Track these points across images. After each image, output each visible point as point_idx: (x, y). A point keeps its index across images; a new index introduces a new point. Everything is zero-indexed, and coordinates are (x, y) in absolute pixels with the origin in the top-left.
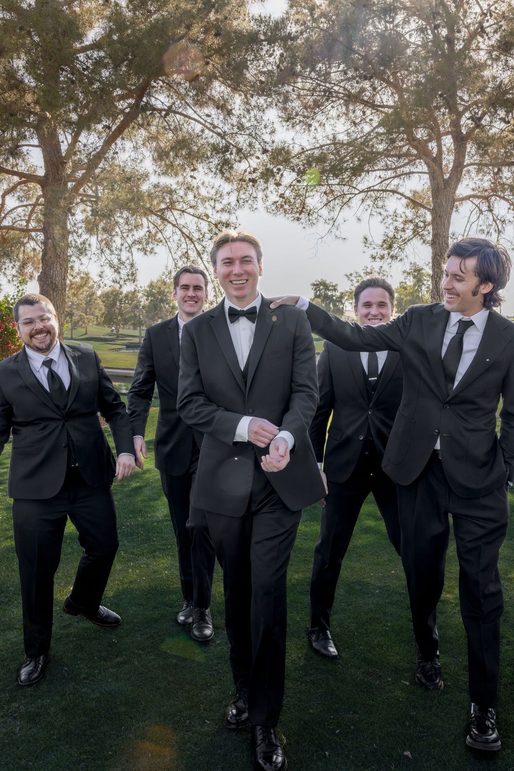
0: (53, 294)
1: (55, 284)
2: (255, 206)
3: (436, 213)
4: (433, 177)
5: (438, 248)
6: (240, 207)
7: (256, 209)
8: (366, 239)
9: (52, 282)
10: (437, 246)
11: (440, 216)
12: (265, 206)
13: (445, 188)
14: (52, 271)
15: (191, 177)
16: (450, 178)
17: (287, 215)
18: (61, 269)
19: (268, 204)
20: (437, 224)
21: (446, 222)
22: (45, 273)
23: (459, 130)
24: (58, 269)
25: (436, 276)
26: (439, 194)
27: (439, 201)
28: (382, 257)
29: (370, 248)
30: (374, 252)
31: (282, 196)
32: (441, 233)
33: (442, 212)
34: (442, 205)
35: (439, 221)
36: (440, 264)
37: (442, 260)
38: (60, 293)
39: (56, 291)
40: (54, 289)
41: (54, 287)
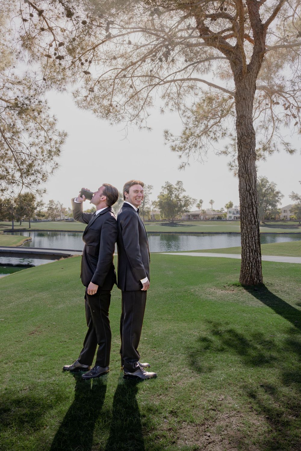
3: (240, 96)
4: (235, 63)
8: (167, 132)
10: (243, 127)
11: (244, 99)
12: (76, 100)
13: (248, 71)
16: (251, 63)
17: (97, 114)
19: (78, 98)
20: (242, 106)
21: (250, 104)
23: (258, 19)
25: (244, 156)
26: (243, 78)
27: (243, 84)
28: (181, 149)
29: (171, 140)
30: (173, 144)
31: (92, 90)
32: (246, 115)
33: (246, 95)
34: (246, 88)
35: (244, 103)
36: (247, 144)
37: (249, 141)
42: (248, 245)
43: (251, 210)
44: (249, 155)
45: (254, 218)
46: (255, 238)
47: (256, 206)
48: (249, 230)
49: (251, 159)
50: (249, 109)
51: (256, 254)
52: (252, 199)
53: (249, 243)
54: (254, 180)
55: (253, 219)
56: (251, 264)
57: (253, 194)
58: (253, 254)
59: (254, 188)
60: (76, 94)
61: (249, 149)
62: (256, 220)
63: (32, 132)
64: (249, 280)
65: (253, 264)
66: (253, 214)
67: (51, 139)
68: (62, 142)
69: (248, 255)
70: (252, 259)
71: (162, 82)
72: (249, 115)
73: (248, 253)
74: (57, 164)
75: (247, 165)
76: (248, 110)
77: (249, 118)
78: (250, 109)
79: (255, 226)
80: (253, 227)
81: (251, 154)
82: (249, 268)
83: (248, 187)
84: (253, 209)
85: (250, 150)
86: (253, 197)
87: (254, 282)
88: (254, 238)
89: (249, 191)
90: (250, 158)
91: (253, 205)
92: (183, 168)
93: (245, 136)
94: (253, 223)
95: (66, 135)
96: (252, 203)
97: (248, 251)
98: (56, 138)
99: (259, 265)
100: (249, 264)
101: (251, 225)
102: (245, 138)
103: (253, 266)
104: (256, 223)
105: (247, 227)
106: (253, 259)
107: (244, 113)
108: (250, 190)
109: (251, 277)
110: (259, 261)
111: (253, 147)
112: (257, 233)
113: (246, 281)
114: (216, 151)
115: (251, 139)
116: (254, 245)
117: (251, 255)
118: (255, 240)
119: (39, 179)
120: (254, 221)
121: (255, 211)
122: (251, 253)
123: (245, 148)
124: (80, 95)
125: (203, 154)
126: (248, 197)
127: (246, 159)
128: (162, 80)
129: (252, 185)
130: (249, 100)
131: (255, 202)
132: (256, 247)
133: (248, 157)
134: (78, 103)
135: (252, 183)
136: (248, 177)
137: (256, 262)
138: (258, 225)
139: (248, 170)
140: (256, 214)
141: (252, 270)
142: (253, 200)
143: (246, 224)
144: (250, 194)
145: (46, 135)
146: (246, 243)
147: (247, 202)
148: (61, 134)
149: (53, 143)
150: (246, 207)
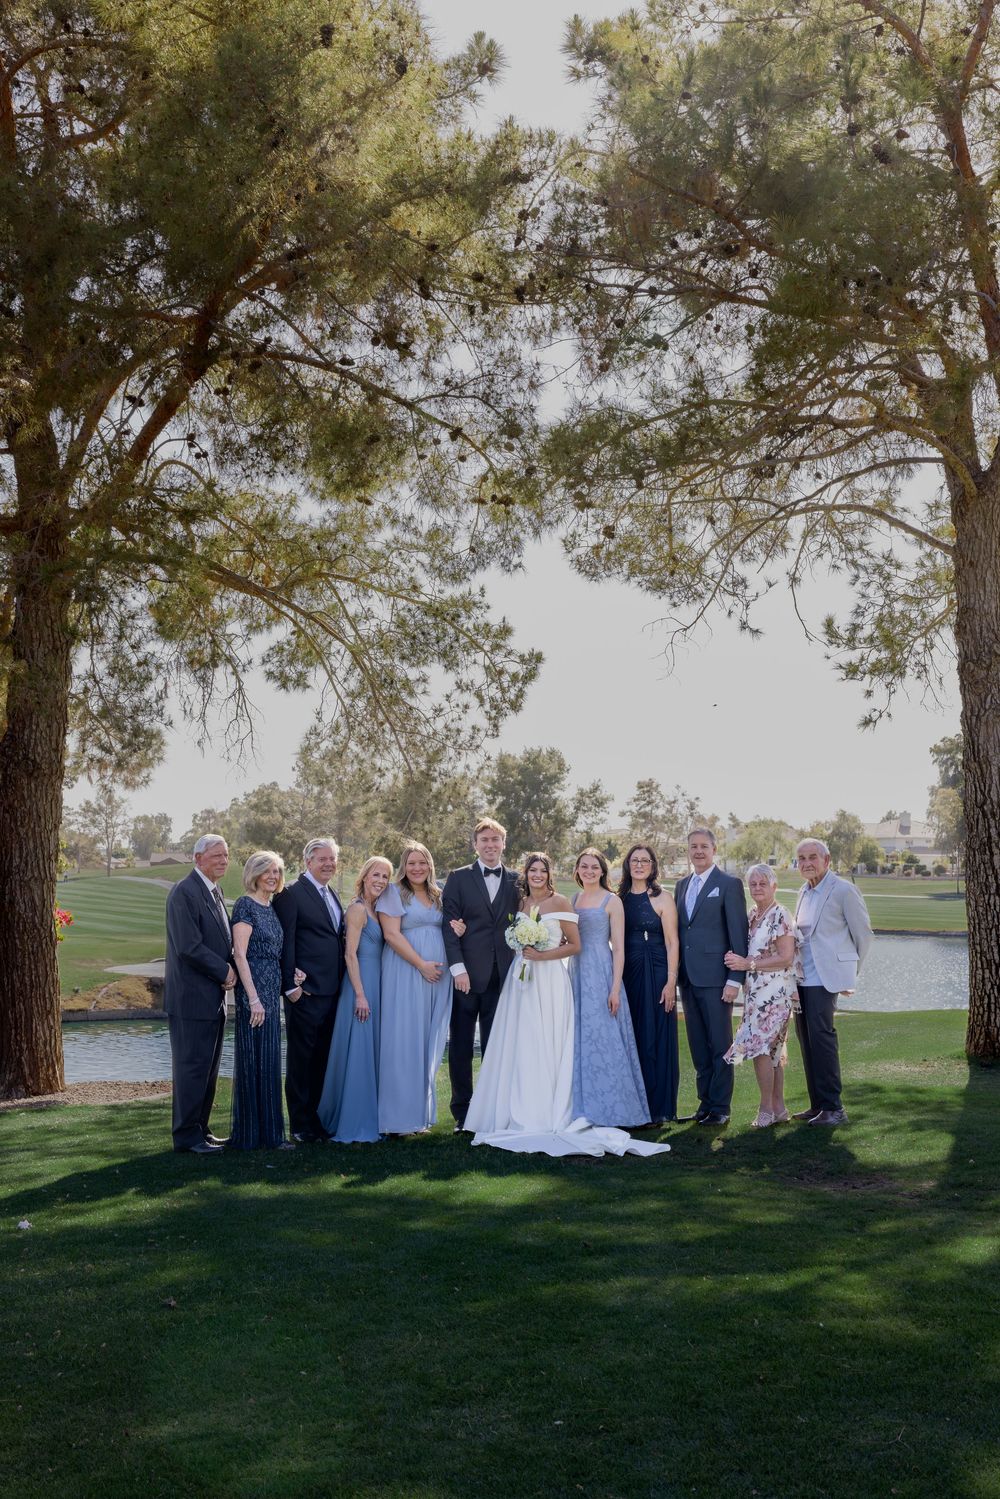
0: (29, 784)
1: (34, 761)
2: (515, 560)
3: (961, 556)
4: (953, 468)
5: (972, 643)
6: (482, 564)
7: (519, 565)
9: (26, 757)
10: (968, 637)
11: (971, 563)
12: (571, 556)
13: (982, 493)
14: (26, 732)
15: (360, 500)
16: (992, 468)
17: (636, 578)
18: (49, 726)
19: (577, 551)
20: (966, 583)
21: (989, 577)
22: (12, 737)
24: (43, 725)
25: (969, 714)
26: (968, 510)
27: (968, 526)
31: (609, 532)
32: (977, 606)
33: (977, 554)
34: (976, 536)
35: (972, 574)
36: (977, 683)
37: (983, 673)
38: (45, 782)
39: (36, 778)
40: (32, 774)
41: (31, 768)
42: (978, 948)
43: (987, 857)
44: (983, 712)
45: (996, 878)
46: (997, 930)
48: (981, 909)
49: (986, 723)
50: (985, 591)
52: (989, 827)
53: (980, 944)
54: (996, 778)
55: (991, 879)
56: (986, 1001)
57: (994, 815)
58: (991, 972)
59: (994, 798)
60: (569, 544)
61: (983, 695)
64: (982, 1042)
65: (993, 1001)
66: (993, 868)
67: (500, 672)
68: (530, 676)
69: (979, 977)
70: (989, 986)
71: (782, 514)
72: (986, 607)
73: (980, 971)
75: (979, 737)
76: (982, 592)
77: (988, 613)
78: (988, 589)
79: (997, 898)
80: (992, 901)
81: (986, 710)
82: (981, 1010)
83: (980, 797)
84: (992, 854)
85: (986, 698)
86: (992, 822)
87: (993, 1049)
88: (994, 931)
89: (981, 807)
90: (984, 719)
91: (993, 845)
92: (871, 725)
93: (972, 661)
94: (993, 891)
95: (538, 659)
96: (990, 837)
97: (979, 966)
98: (513, 667)
100: (982, 999)
101: (987, 897)
102: (973, 666)
103: (993, 1006)
105: (976, 902)
106: (992, 988)
107: (973, 599)
108: (984, 803)
109: (988, 1034)
111: (995, 691)
113: (976, 1046)
115: (988, 668)
117: (987, 975)
118: (997, 936)
120: (994, 884)
121: (997, 859)
122: (987, 971)
123: (973, 693)
124: (583, 544)
125: (935, 685)
126: (981, 823)
127: (974, 720)
128: (782, 509)
129: (990, 790)
130: (985, 566)
131: (999, 835)
133: (978, 717)
134: (579, 563)
135: (990, 786)
136: (979, 771)
139: (979, 752)
141: (989, 1017)
142: (993, 832)
143: (974, 894)
144: (985, 815)
145: (487, 662)
146: (974, 944)
147: (977, 836)
148: (527, 657)
149: (506, 679)
150: (974, 850)
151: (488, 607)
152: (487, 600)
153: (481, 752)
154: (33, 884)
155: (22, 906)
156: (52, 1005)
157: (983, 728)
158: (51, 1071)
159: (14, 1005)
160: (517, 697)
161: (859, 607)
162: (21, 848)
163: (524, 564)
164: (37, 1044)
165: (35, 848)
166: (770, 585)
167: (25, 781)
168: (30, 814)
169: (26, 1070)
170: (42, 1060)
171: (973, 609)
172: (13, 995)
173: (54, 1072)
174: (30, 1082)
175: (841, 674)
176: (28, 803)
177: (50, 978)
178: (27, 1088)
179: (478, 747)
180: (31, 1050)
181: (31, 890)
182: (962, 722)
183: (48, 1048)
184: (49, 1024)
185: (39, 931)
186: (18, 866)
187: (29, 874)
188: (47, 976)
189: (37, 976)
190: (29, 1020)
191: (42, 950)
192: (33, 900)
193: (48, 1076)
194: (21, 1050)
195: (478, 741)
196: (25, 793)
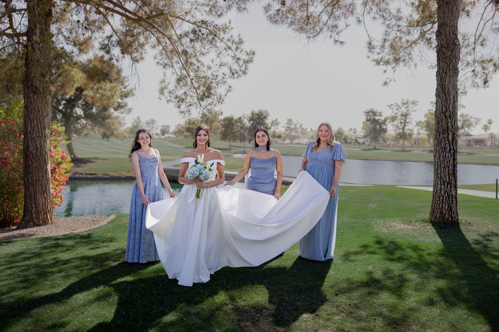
0: (34, 96)
1: (36, 87)
2: (243, 6)
5: (445, 39)
6: (229, 8)
7: (245, 9)
8: (370, 44)
9: (32, 85)
10: (443, 37)
11: (447, 3)
12: (268, 14)
19: (270, 12)
20: (444, 13)
21: (455, 9)
22: (27, 76)
25: (441, 72)
28: (387, 63)
29: (375, 53)
30: (379, 57)
31: (283, 3)
32: (448, 23)
35: (447, 8)
36: (446, 57)
37: (449, 53)
38: (42, 95)
39: (37, 94)
40: (35, 92)
41: (34, 89)
42: (439, 175)
43: (446, 136)
44: (448, 71)
45: (450, 145)
46: (449, 168)
47: (453, 130)
48: (441, 159)
49: (450, 76)
51: (449, 186)
52: (448, 122)
53: (440, 174)
54: (452, 101)
55: (447, 145)
56: (441, 198)
57: (450, 117)
58: (444, 186)
59: (451, 110)
60: (267, 8)
61: (449, 63)
62: (452, 147)
63: (220, 52)
64: (438, 216)
65: (445, 198)
66: (449, 140)
67: (238, 59)
68: (250, 61)
69: (439, 188)
70: (443, 192)
72: (452, 23)
73: (440, 186)
74: (230, 87)
75: (445, 82)
76: (451, 16)
77: (452, 26)
78: (454, 15)
79: (450, 154)
80: (447, 155)
81: (450, 70)
82: (439, 202)
83: (444, 109)
84: (448, 134)
85: (450, 64)
86: (449, 120)
87: (444, 219)
88: (447, 168)
89: (445, 113)
90: (448, 74)
91: (449, 130)
93: (445, 48)
94: (448, 150)
95: (254, 54)
96: (448, 127)
97: (439, 183)
98: (244, 57)
99: (452, 200)
100: (439, 197)
101: (445, 153)
102: (444, 50)
103: (444, 201)
104: (452, 152)
105: (439, 155)
106: (445, 193)
107: (446, 20)
108: (446, 112)
109: (441, 213)
110: (452, 195)
111: (454, 61)
112: (452, 162)
113: (435, 217)
114: (429, 64)
115: (452, 51)
116: (447, 177)
117: (443, 187)
118: (449, 170)
119: (215, 102)
120: (449, 148)
121: (450, 137)
122: (443, 186)
123: (444, 62)
124: (272, 9)
126: (444, 120)
127: (443, 75)
129: (449, 106)
130: (453, 4)
131: (452, 126)
132: (449, 179)
133: (446, 73)
134: (270, 18)
135: (449, 104)
136: (444, 97)
137: (449, 196)
138: (454, 153)
139: (445, 89)
140: (453, 140)
141: (442, 205)
142: (450, 124)
143: (439, 152)
144: (446, 117)
145: (233, 55)
146: (437, 174)
147: (442, 126)
148: (249, 53)
149: (241, 62)
150: (439, 132)
151: (232, 28)
152: (232, 25)
153: (227, 84)
154: (36, 138)
155: (32, 148)
156: (46, 188)
157: (448, 78)
158: (45, 216)
159: (29, 189)
160: (245, 69)
161: (387, 31)
162: (31, 124)
163: (247, 8)
164: (39, 205)
165: (37, 124)
166: (347, 26)
167: (32, 95)
168: (34, 109)
169: (34, 216)
170: (41, 211)
171: (446, 24)
172: (28, 184)
173: (47, 216)
174: (35, 221)
175: (374, 63)
176: (34, 104)
177: (45, 178)
178: (34, 223)
179: (225, 82)
180: (36, 207)
181: (36, 141)
182: (437, 76)
183: (44, 206)
184: (44, 196)
185: (39, 158)
186: (30, 131)
187: (35, 134)
188: (43, 177)
189: (39, 177)
190: (35, 195)
191: (41, 166)
192: (36, 146)
193: (44, 218)
194: (32, 207)
195: (225, 80)
196: (32, 100)
